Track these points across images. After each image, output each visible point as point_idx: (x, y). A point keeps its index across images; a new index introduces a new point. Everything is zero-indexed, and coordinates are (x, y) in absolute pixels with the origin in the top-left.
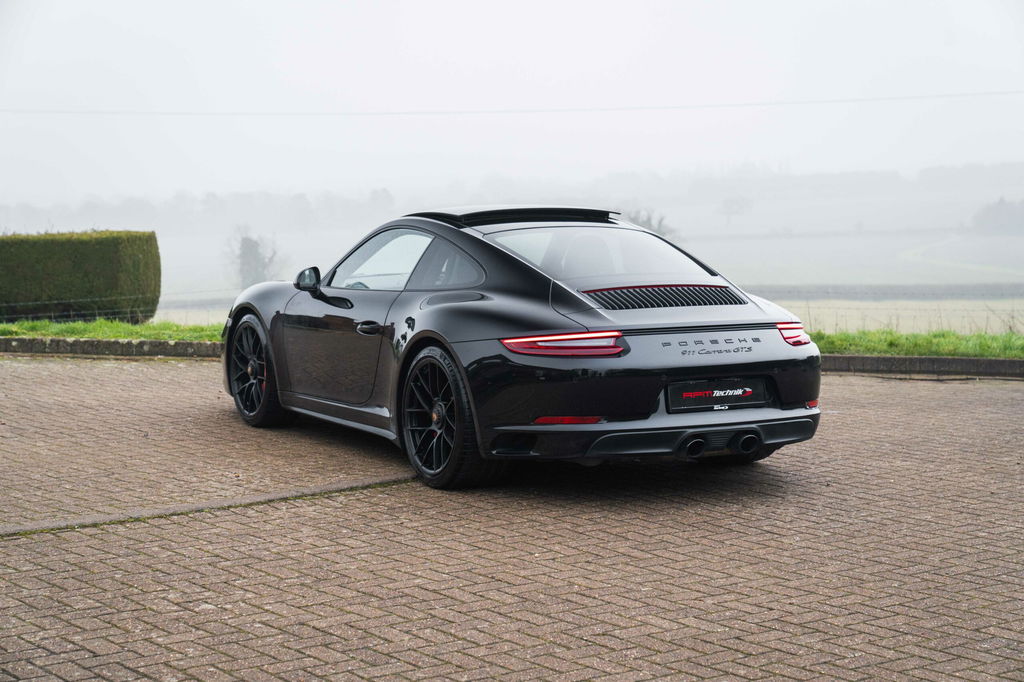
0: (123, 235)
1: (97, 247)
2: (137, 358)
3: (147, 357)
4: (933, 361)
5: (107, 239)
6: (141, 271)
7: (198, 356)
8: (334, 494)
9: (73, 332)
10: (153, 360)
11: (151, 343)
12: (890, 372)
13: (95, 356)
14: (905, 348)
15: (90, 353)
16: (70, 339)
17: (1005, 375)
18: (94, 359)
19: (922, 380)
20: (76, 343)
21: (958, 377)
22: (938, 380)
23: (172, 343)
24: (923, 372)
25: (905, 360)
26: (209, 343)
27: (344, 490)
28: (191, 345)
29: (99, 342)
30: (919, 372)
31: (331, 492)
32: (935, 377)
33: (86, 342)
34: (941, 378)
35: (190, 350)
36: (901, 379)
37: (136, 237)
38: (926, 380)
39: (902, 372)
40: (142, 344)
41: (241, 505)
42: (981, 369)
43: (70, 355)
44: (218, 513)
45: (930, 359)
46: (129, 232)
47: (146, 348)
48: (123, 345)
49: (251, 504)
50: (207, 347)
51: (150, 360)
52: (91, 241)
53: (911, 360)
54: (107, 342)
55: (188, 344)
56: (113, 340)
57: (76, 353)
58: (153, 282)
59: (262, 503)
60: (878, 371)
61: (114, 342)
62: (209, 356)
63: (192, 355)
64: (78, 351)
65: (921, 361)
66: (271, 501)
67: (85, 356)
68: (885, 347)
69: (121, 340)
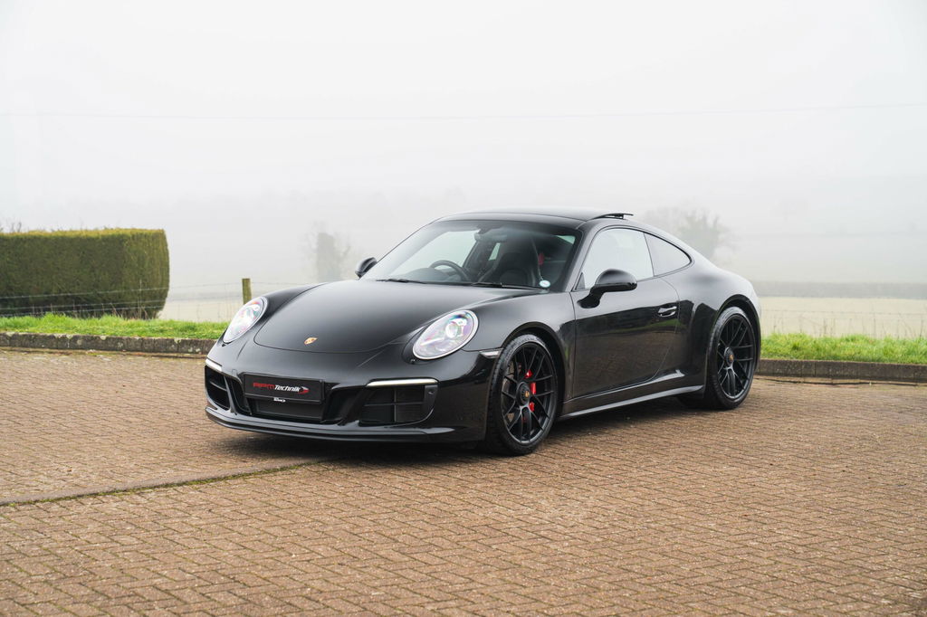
0: (128, 233)
1: (104, 243)
2: (69, 351)
3: (80, 351)
4: (828, 365)
5: (113, 236)
6: (146, 265)
7: (127, 350)
8: (146, 491)
9: (16, 326)
10: (84, 354)
11: (84, 337)
12: (786, 375)
13: (31, 350)
14: (805, 352)
15: (27, 347)
16: (10, 333)
17: (899, 379)
18: (29, 352)
19: (815, 383)
20: (15, 336)
21: (852, 381)
22: (832, 384)
23: (103, 337)
24: (820, 376)
25: (801, 363)
26: (138, 338)
27: (158, 487)
28: (120, 340)
29: (36, 336)
30: (814, 376)
31: (144, 488)
32: (829, 381)
33: (24, 335)
34: (835, 381)
35: (120, 345)
36: (794, 382)
37: (141, 234)
38: (819, 383)
39: (797, 376)
40: (75, 338)
41: (48, 500)
42: (875, 374)
43: (8, 348)
44: (22, 508)
45: (826, 363)
46: (134, 229)
47: (79, 342)
48: (58, 339)
49: (59, 499)
50: (136, 342)
51: (81, 353)
52: (98, 238)
53: (806, 363)
54: (44, 336)
55: (119, 339)
56: (48, 334)
57: (15, 346)
58: (160, 277)
59: (71, 498)
60: (774, 374)
61: (50, 337)
62: (138, 351)
63: (121, 350)
64: (17, 344)
65: (817, 364)
66: (79, 496)
67: (22, 349)
68: (787, 350)
69: (57, 335)
